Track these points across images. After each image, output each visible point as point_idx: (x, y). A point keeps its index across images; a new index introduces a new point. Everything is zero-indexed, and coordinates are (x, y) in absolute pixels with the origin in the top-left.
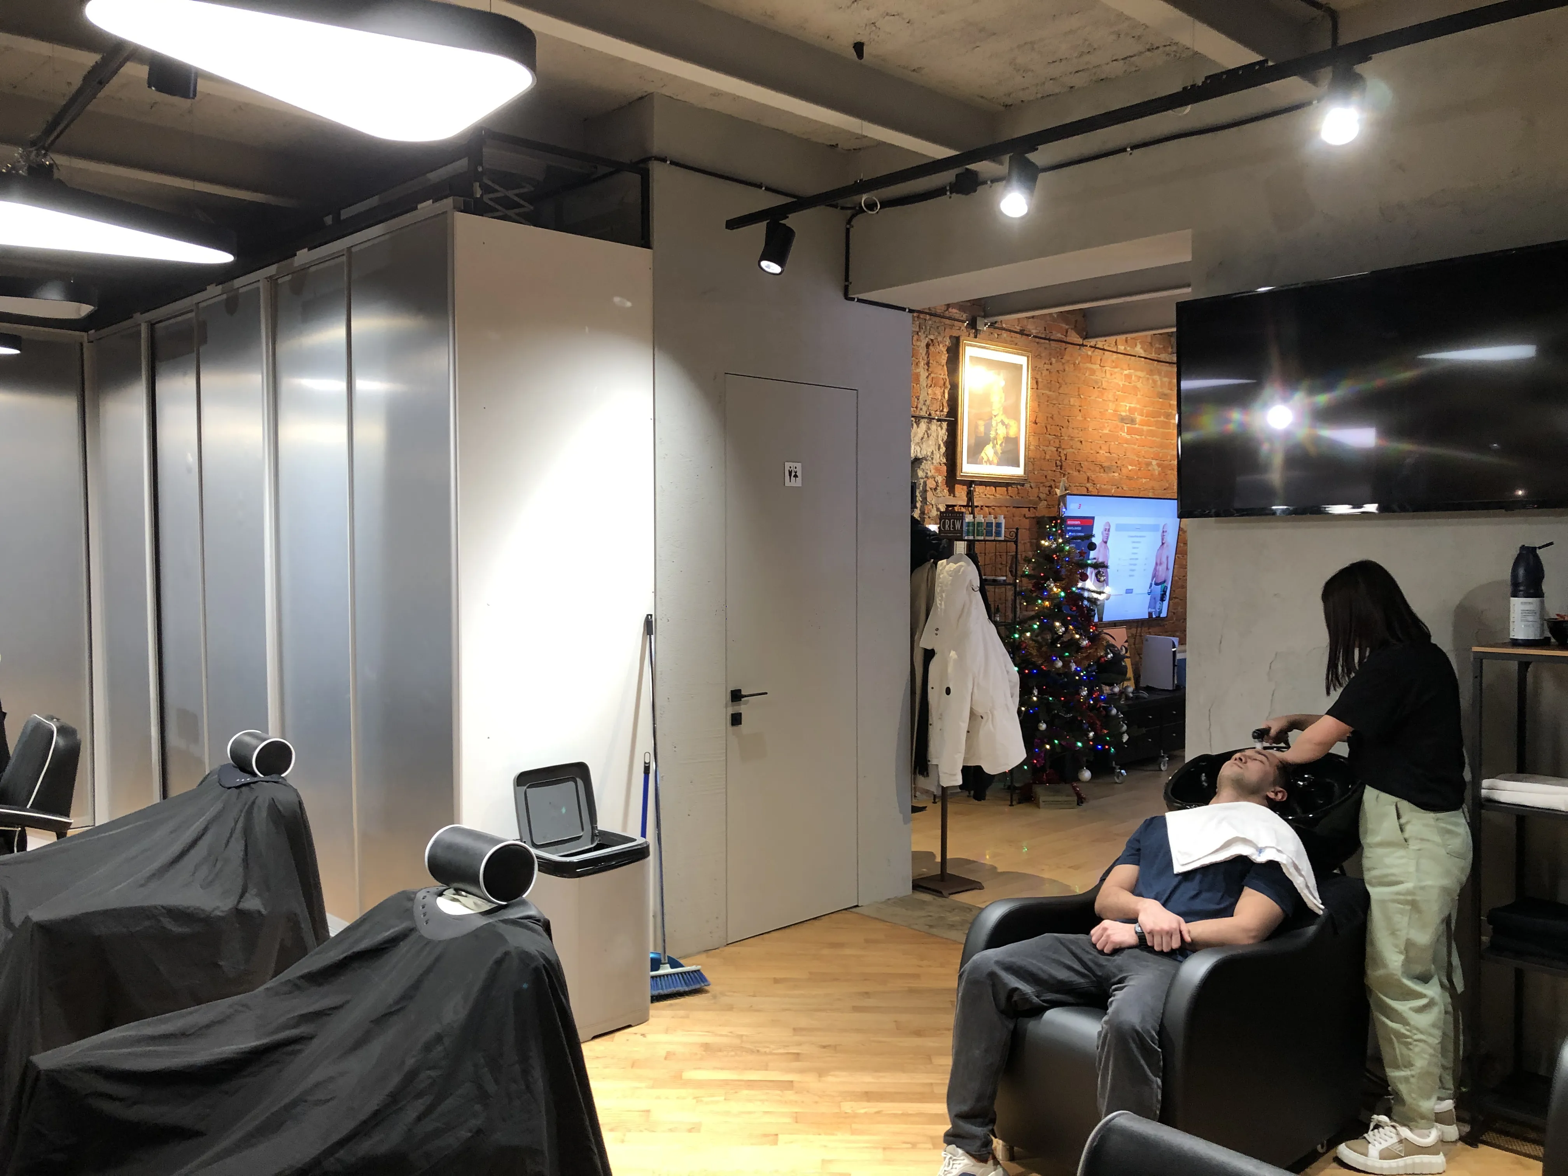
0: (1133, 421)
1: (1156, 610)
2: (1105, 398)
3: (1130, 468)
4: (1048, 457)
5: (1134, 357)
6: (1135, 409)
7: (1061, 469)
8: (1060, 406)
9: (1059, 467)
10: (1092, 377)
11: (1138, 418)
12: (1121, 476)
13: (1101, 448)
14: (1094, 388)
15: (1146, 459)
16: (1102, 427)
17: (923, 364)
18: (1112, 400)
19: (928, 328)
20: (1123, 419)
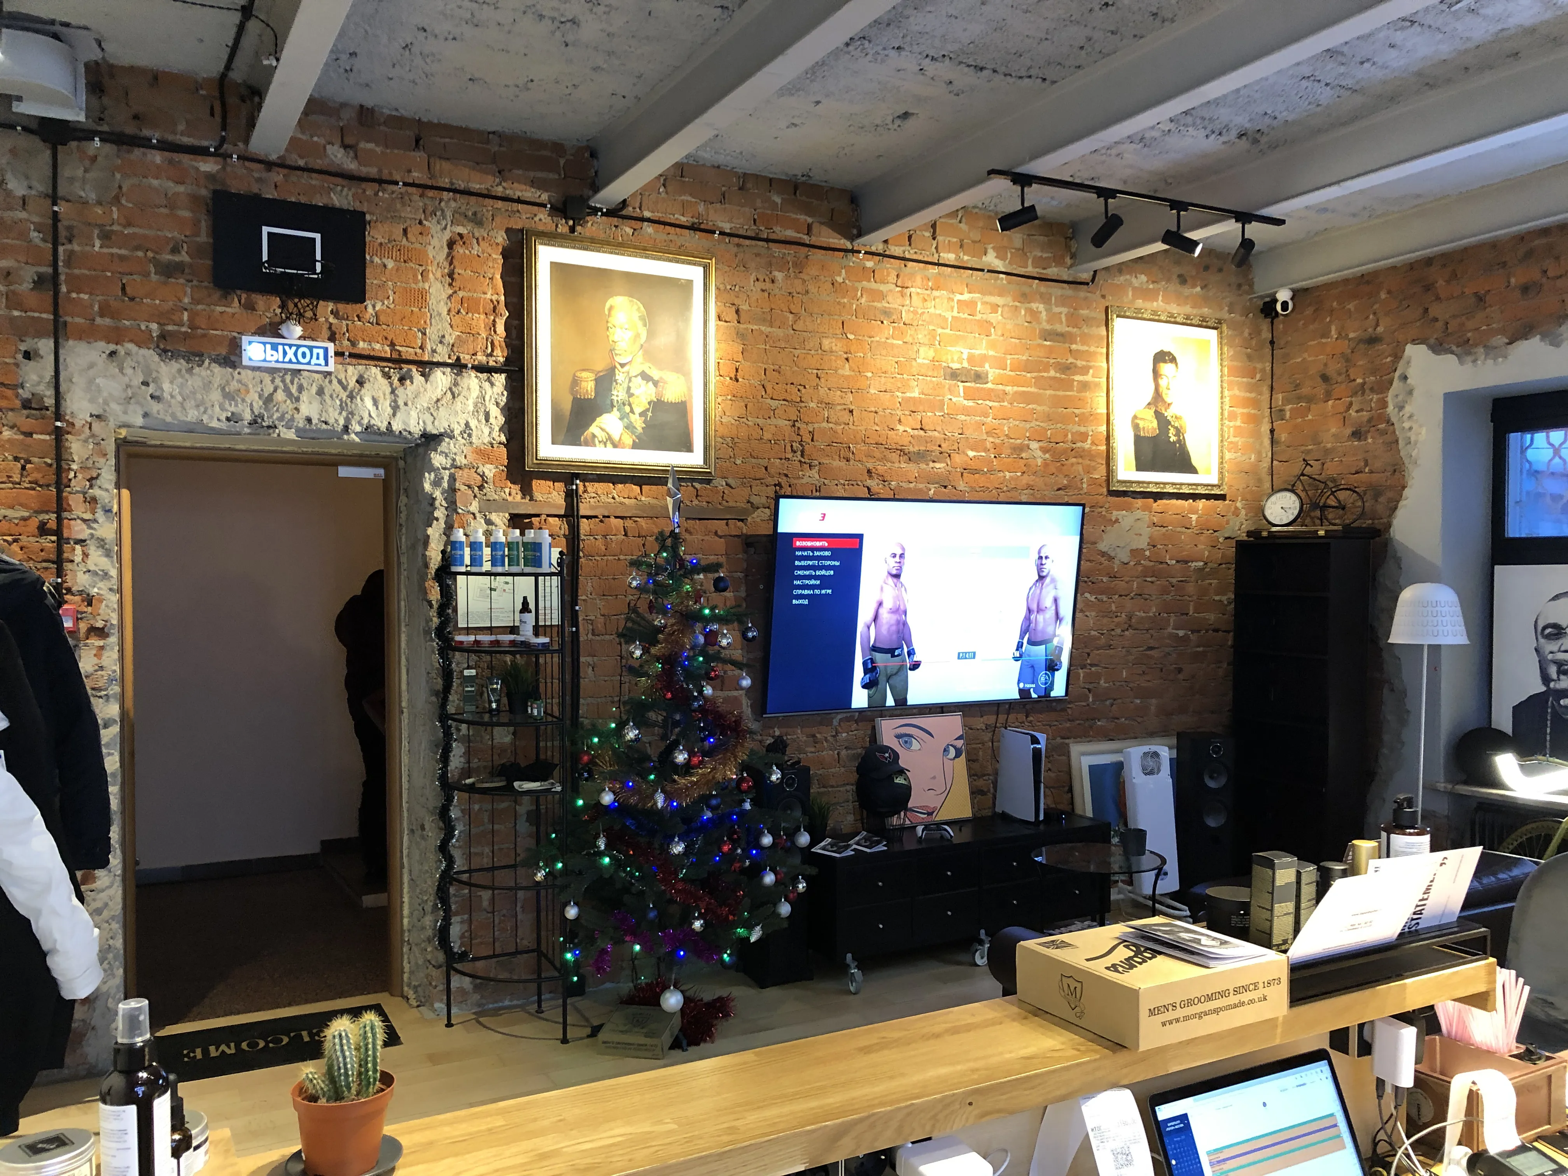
0: (979, 377)
1: (1037, 685)
2: (908, 339)
3: (971, 454)
4: (767, 436)
5: (980, 273)
6: (984, 358)
7: (802, 456)
8: (797, 352)
9: (799, 453)
10: (876, 304)
11: (992, 373)
12: (949, 468)
13: (900, 421)
14: (882, 322)
15: (1012, 441)
16: (905, 387)
17: (439, 275)
18: (926, 342)
19: (449, 214)
20: (954, 375)
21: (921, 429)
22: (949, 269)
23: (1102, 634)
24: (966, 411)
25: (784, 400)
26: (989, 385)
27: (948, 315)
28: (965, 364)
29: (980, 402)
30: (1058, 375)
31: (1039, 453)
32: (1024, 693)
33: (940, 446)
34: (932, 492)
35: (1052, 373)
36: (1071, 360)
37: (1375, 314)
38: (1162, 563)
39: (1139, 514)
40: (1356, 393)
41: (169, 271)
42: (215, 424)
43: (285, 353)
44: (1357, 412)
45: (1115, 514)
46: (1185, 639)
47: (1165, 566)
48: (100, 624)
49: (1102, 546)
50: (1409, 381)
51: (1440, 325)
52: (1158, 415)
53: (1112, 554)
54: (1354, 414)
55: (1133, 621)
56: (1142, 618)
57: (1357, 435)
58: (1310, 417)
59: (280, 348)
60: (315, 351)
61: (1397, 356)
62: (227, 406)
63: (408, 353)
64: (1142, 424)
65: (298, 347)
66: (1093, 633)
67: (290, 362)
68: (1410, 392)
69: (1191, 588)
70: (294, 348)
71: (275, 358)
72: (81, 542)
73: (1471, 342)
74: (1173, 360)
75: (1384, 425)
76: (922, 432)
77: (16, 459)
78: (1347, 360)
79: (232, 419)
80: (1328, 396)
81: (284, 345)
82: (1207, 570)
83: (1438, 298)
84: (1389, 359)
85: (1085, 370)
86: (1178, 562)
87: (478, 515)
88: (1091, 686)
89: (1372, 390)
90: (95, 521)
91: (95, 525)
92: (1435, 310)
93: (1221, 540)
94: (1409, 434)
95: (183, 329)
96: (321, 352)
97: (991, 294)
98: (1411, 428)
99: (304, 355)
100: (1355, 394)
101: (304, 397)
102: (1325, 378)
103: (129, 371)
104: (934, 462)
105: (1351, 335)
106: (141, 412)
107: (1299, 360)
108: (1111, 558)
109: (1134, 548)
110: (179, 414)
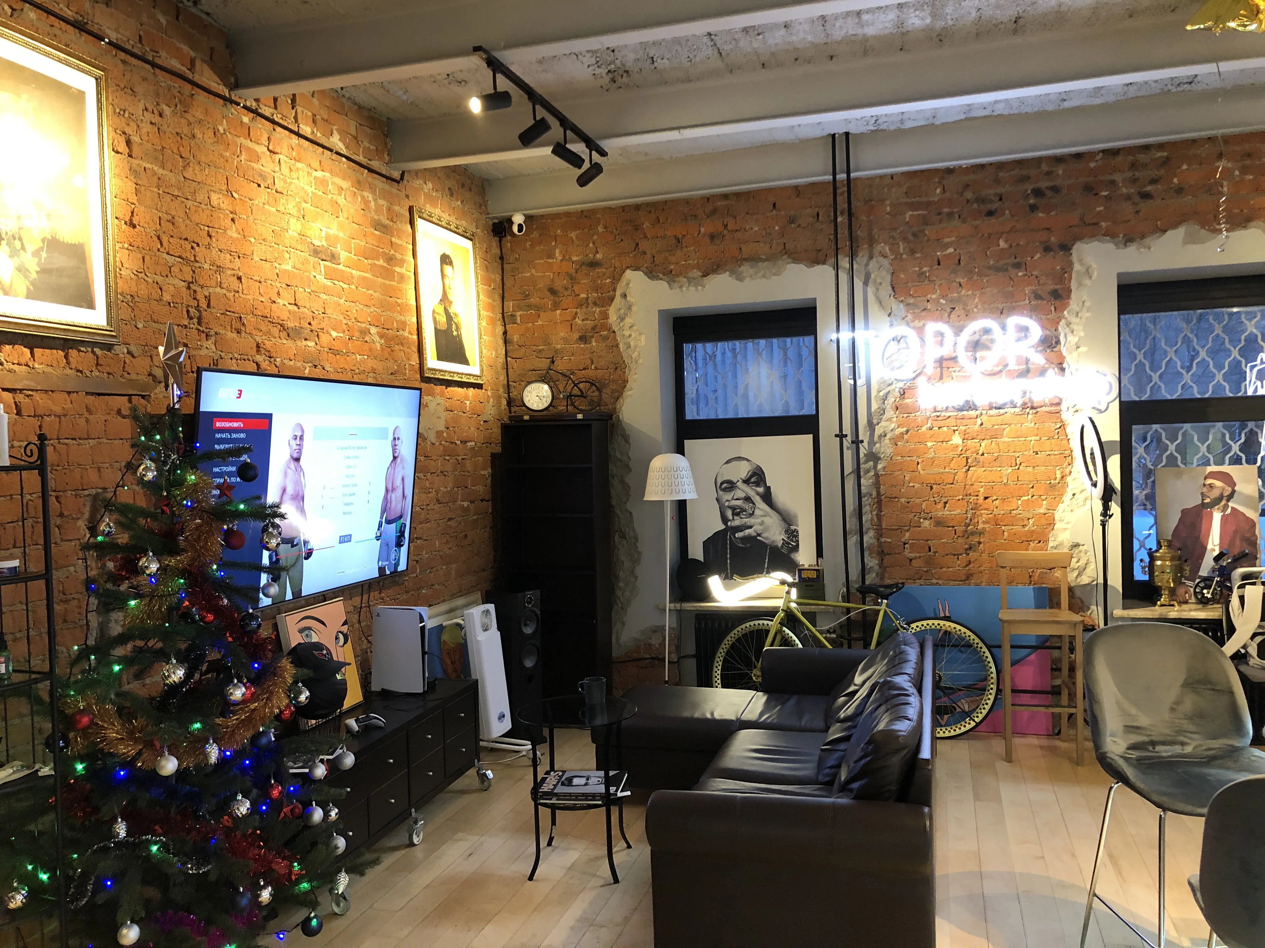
0: (333, 258)
1: (390, 562)
2: (281, 208)
3: (334, 334)
4: (167, 297)
5: (329, 153)
6: (337, 238)
7: (199, 323)
8: (189, 203)
9: (195, 320)
10: (253, 164)
11: (343, 255)
12: (318, 347)
13: (279, 294)
14: (259, 186)
15: (359, 324)
16: (279, 259)
18: (295, 213)
20: (316, 252)
21: (296, 304)
22: (307, 143)
23: (423, 509)
24: (326, 290)
25: (180, 257)
26: (341, 267)
27: (309, 190)
28: (324, 243)
29: (336, 282)
30: (385, 265)
31: (377, 338)
32: (381, 570)
33: (310, 324)
34: (307, 371)
35: (381, 262)
36: (392, 252)
37: (594, 243)
38: (452, 443)
39: (439, 399)
40: (582, 306)
44: (583, 320)
45: (425, 398)
46: (467, 509)
47: (454, 445)
50: (628, 298)
51: (649, 256)
52: (446, 311)
54: (580, 322)
55: (439, 495)
56: (444, 492)
57: (583, 339)
58: (540, 323)
61: (616, 278)
64: (438, 318)
68: (630, 308)
69: (468, 465)
73: (673, 273)
74: (451, 262)
75: (605, 333)
76: (295, 308)
78: (572, 278)
80: (556, 306)
82: (477, 449)
83: (645, 237)
84: (608, 281)
85: (401, 263)
86: (461, 442)
89: (595, 304)
92: (644, 245)
93: (482, 423)
94: (628, 340)
97: (337, 175)
98: (630, 336)
100: (580, 305)
102: (552, 291)
104: (306, 339)
105: (575, 258)
107: (528, 274)
109: (438, 430)
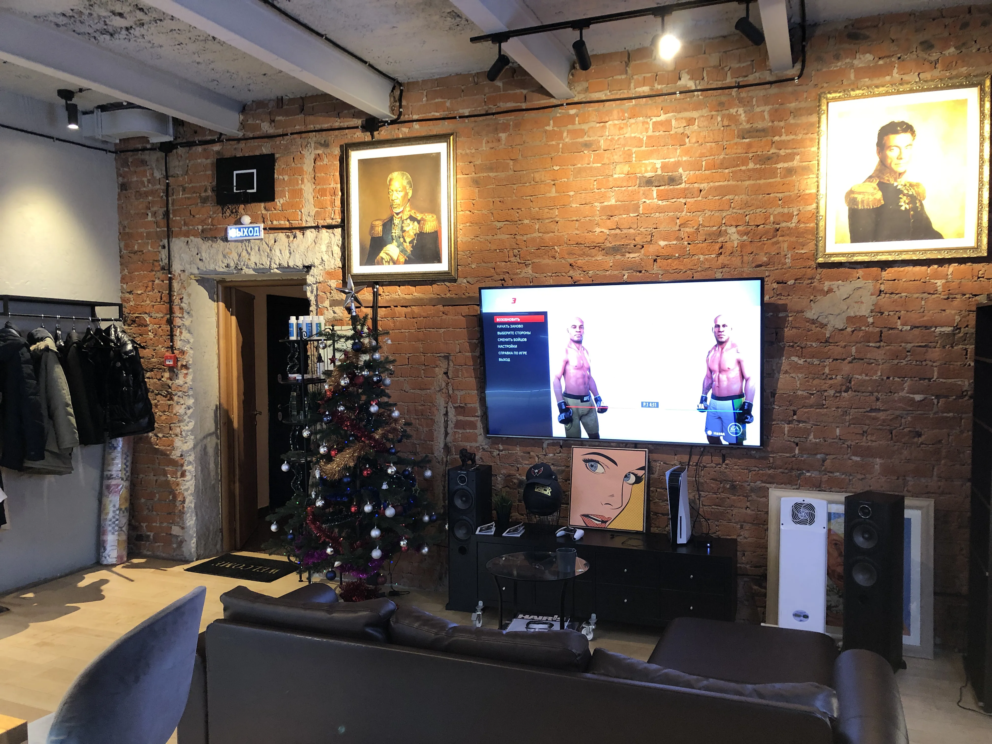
0: (672, 180)
2: (606, 161)
3: (662, 243)
4: (494, 247)
6: (677, 164)
7: (520, 258)
8: (515, 186)
9: (518, 256)
10: (578, 140)
11: (687, 175)
12: (642, 257)
13: (598, 225)
14: (584, 153)
16: (603, 198)
17: (310, 179)
18: (622, 161)
19: (313, 145)
20: (649, 182)
21: (618, 229)
23: (813, 394)
24: (660, 209)
25: (506, 221)
26: (683, 186)
27: (644, 137)
28: (659, 172)
29: (674, 200)
30: (758, 166)
31: (736, 236)
32: (714, 440)
33: (634, 240)
34: (626, 277)
36: (773, 151)
38: (892, 329)
39: (860, 283)
41: (204, 200)
42: (221, 270)
43: (244, 232)
45: (827, 285)
46: (926, 403)
47: (895, 331)
48: (184, 364)
49: (810, 315)
52: (882, 186)
53: (825, 321)
55: (853, 383)
56: (865, 381)
59: (242, 229)
60: (255, 229)
62: (224, 261)
63: (295, 223)
64: (859, 198)
65: (249, 228)
66: (800, 393)
67: (246, 236)
69: (935, 354)
70: (247, 229)
71: (239, 235)
72: (179, 327)
74: (908, 128)
76: (618, 231)
77: (159, 292)
79: (228, 266)
81: (243, 228)
85: (790, 157)
86: (914, 327)
87: (329, 308)
88: (797, 440)
90: (184, 317)
91: (184, 319)
95: (209, 227)
96: (258, 229)
97: (686, 110)
99: (251, 232)
101: (252, 253)
103: (193, 249)
106: (196, 267)
108: (823, 326)
109: (852, 314)
110: (207, 267)
